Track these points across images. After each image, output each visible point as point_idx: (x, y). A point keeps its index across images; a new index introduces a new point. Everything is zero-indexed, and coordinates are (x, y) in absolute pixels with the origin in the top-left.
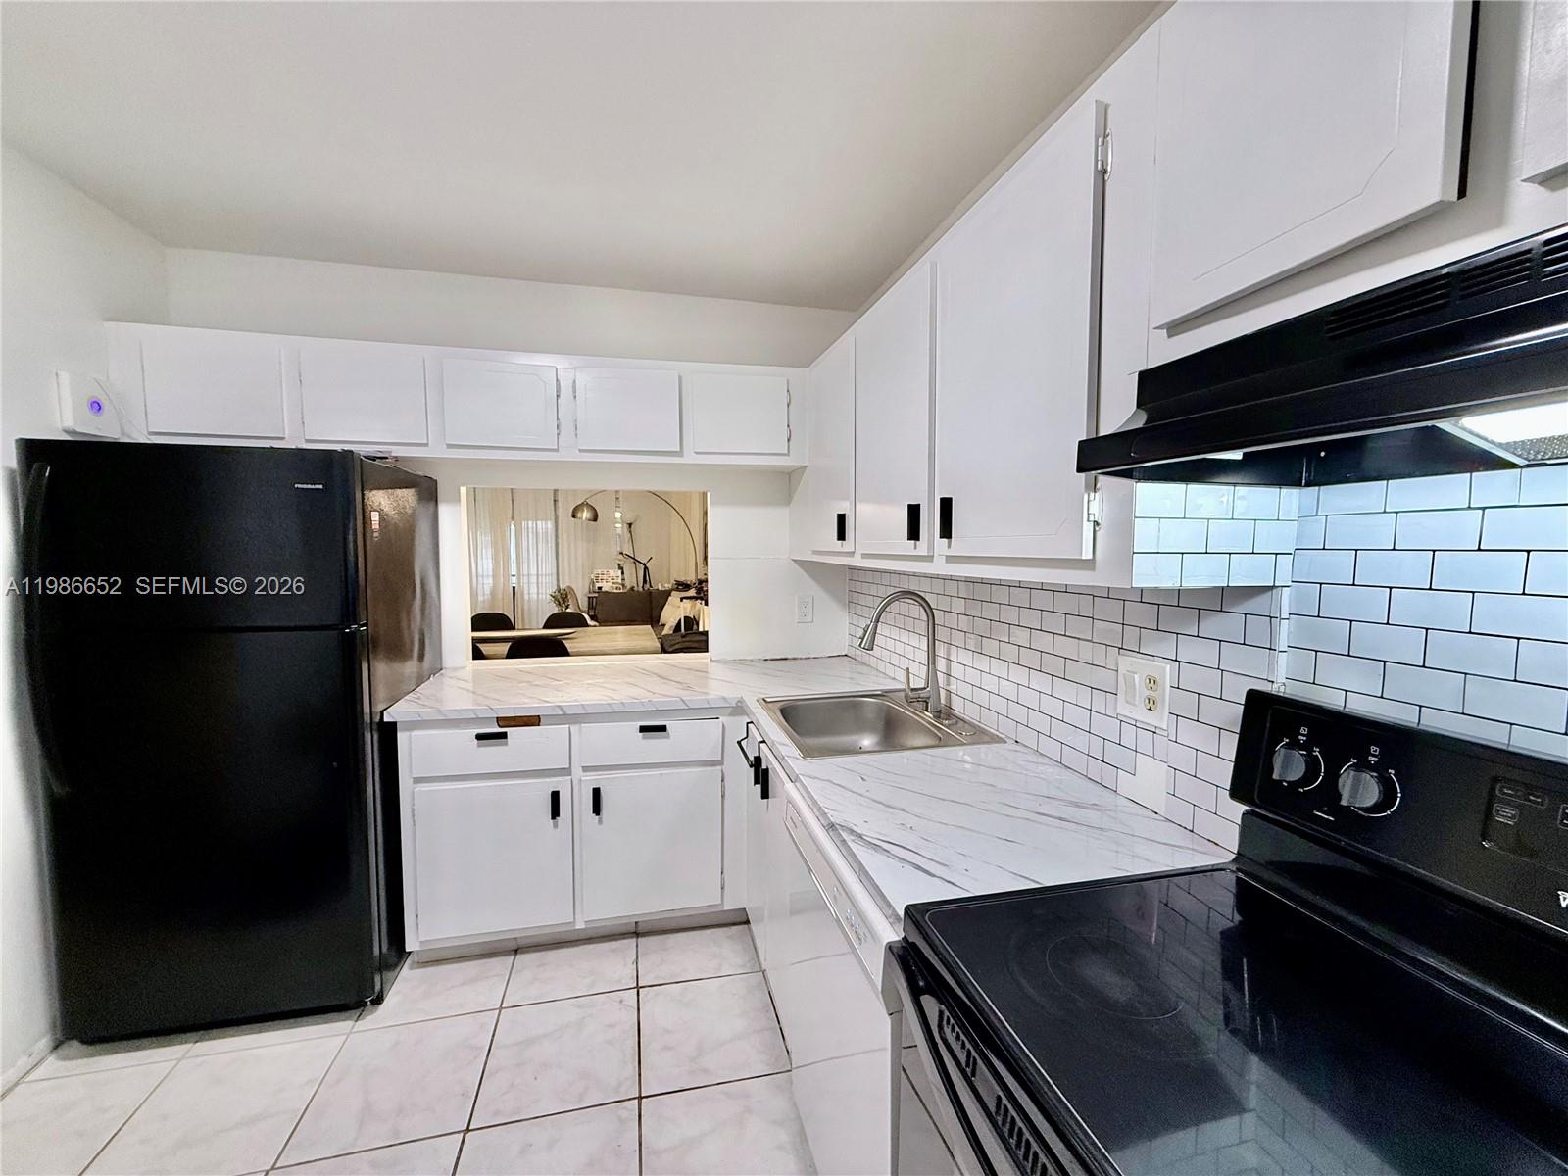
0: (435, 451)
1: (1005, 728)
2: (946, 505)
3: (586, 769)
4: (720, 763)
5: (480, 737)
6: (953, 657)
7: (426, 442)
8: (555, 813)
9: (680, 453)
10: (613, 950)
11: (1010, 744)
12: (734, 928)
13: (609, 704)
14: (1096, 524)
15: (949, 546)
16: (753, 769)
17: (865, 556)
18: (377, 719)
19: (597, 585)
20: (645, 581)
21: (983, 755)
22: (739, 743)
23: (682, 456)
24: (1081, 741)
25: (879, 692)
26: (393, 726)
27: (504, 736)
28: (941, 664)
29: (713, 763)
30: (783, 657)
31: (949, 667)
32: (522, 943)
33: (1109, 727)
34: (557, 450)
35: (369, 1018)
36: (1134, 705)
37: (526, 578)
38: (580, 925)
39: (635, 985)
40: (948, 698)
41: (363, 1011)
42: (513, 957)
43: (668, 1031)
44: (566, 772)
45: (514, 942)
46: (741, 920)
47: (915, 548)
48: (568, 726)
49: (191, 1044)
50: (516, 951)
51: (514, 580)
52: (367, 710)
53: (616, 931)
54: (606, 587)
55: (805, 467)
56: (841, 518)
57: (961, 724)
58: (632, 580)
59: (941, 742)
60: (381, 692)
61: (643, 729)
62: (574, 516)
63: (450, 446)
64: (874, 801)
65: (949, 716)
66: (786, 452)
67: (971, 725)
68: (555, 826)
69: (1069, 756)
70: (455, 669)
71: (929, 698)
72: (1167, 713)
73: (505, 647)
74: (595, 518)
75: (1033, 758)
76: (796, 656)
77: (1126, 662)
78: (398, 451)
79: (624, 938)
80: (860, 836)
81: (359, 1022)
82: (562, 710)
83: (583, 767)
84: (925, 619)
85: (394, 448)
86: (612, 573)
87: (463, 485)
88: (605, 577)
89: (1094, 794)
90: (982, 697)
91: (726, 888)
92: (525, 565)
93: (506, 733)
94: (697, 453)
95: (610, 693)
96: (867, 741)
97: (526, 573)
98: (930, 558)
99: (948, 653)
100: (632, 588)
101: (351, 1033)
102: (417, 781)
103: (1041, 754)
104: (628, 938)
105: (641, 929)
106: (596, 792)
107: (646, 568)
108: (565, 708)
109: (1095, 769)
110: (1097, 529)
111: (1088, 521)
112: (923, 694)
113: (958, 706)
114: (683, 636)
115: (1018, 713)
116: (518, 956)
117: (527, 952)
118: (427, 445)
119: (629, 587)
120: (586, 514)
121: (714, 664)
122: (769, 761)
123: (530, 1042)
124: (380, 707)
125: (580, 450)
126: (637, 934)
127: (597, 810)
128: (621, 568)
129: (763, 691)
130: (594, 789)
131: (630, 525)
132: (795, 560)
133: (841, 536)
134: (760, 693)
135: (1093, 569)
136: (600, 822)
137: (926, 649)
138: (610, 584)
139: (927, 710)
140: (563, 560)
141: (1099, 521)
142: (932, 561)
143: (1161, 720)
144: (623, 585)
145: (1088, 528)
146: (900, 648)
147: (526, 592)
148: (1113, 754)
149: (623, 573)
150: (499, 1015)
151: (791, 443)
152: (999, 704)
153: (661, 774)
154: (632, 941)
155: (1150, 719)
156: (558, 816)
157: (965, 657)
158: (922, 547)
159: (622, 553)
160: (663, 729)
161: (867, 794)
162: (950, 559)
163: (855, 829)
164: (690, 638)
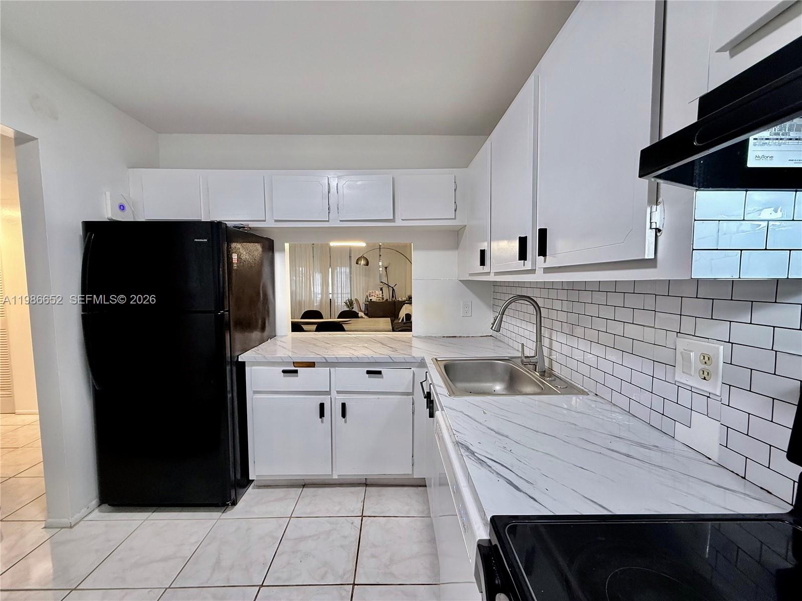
0: (269, 224)
1: (589, 385)
2: (543, 233)
3: (338, 392)
4: (412, 394)
5: (284, 372)
6: (554, 338)
7: (264, 219)
8: (322, 415)
9: (393, 220)
10: (352, 493)
11: (591, 397)
12: (420, 488)
13: (350, 357)
14: (658, 230)
15: (545, 261)
16: (426, 399)
17: (497, 274)
18: (236, 360)
19: (370, 298)
20: (393, 296)
21: (573, 402)
22: (421, 383)
23: (394, 222)
24: (645, 398)
25: (507, 358)
26: (243, 364)
27: (296, 372)
28: (546, 342)
29: (408, 394)
30: (453, 336)
31: (551, 344)
32: (307, 482)
33: (669, 391)
34: (328, 221)
35: (228, 512)
36: (691, 375)
37: (336, 295)
38: (335, 477)
39: (361, 515)
40: (551, 363)
41: (226, 508)
42: (302, 489)
43: (374, 546)
44: (328, 393)
45: (302, 481)
46: (421, 484)
47: (524, 265)
48: (329, 368)
49: (151, 513)
50: (304, 486)
51: (331, 296)
52: (228, 355)
53: (355, 482)
54: (374, 299)
55: (466, 226)
56: (483, 253)
57: (558, 380)
58: (387, 295)
59: (544, 391)
60: (238, 346)
61: (368, 372)
62: (357, 263)
63: (276, 221)
64: (489, 428)
65: (551, 375)
66: (454, 217)
67: (565, 382)
68: (322, 422)
69: (635, 409)
70: (282, 336)
71: (537, 363)
72: (720, 383)
73: (314, 327)
74: (367, 264)
75: (608, 407)
76: (461, 335)
77: (683, 343)
78: (252, 225)
79: (359, 486)
80: (473, 453)
81: (224, 514)
82: (326, 359)
83: (337, 391)
84: (535, 313)
85: (249, 223)
86: (377, 292)
87: (287, 242)
88: (374, 294)
89: (654, 438)
90: (573, 364)
91: (415, 465)
92: (336, 288)
93: (297, 370)
94: (402, 220)
95: (352, 352)
96: (498, 387)
97: (336, 292)
98: (532, 271)
99: (551, 335)
100: (387, 300)
101: (219, 519)
102: (255, 392)
103: (614, 405)
104: (361, 486)
105: (368, 482)
106: (344, 405)
107: (393, 290)
108: (327, 359)
109: (656, 420)
110: (658, 234)
111: (651, 228)
112: (533, 360)
113: (557, 369)
114: (404, 324)
115: (599, 375)
116: (304, 489)
117: (308, 487)
118: (265, 221)
119: (385, 300)
120: (363, 262)
121: (414, 338)
122: (434, 396)
123: (303, 539)
124: (237, 354)
125: (340, 221)
126: (366, 485)
127: (344, 415)
128: (381, 289)
129: (437, 354)
130: (342, 403)
131: (386, 268)
132: (460, 280)
133: (483, 263)
134: (435, 355)
135: (655, 266)
136: (346, 422)
137: (535, 332)
138: (376, 298)
139: (535, 371)
140: (354, 287)
141: (661, 229)
142: (535, 273)
143: (715, 387)
144: (383, 299)
145: (650, 235)
146: (521, 332)
147: (336, 301)
148: (670, 409)
149: (382, 293)
150: (289, 521)
151: (456, 212)
152: (584, 369)
153: (378, 398)
154: (363, 489)
155: (706, 387)
156: (324, 416)
157: (562, 338)
158: (528, 265)
159: (382, 282)
160: (379, 373)
161: (485, 423)
162: (547, 270)
163: (471, 447)
164: (406, 325)
